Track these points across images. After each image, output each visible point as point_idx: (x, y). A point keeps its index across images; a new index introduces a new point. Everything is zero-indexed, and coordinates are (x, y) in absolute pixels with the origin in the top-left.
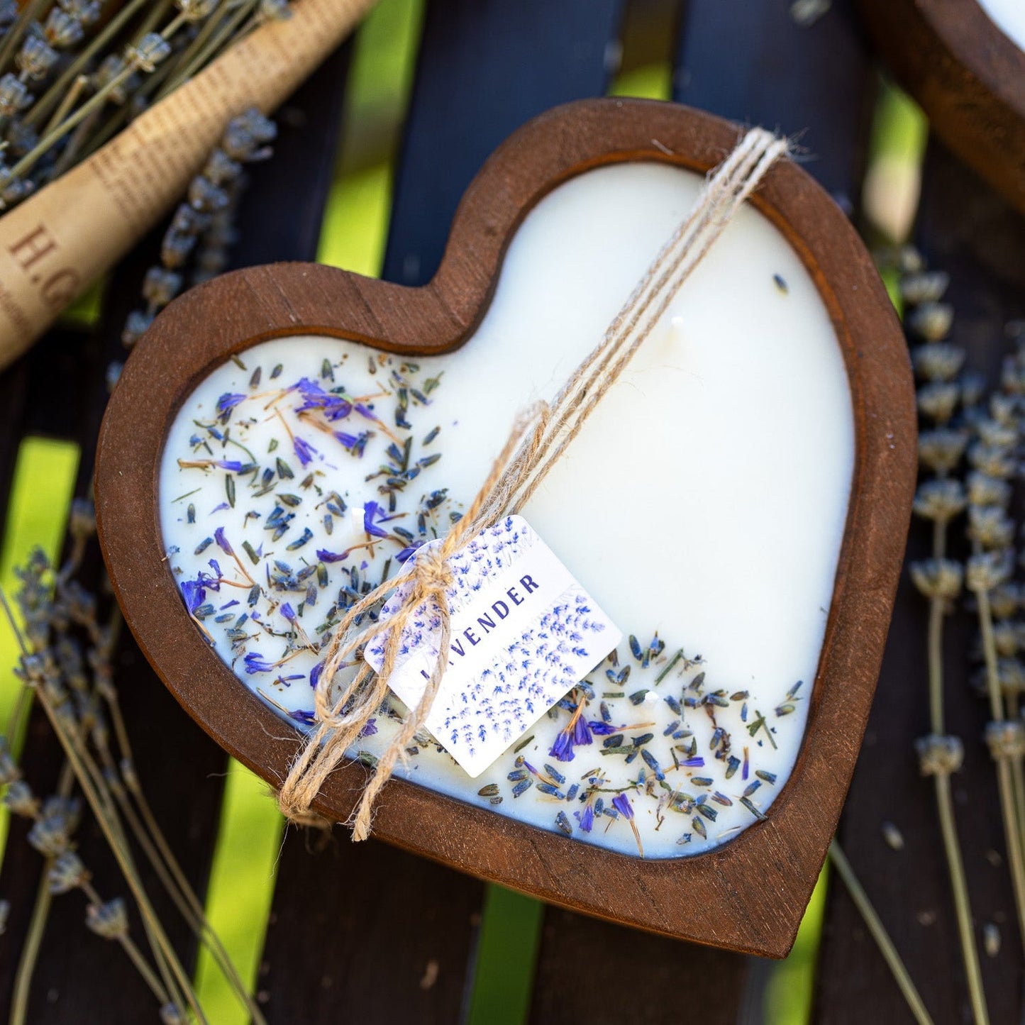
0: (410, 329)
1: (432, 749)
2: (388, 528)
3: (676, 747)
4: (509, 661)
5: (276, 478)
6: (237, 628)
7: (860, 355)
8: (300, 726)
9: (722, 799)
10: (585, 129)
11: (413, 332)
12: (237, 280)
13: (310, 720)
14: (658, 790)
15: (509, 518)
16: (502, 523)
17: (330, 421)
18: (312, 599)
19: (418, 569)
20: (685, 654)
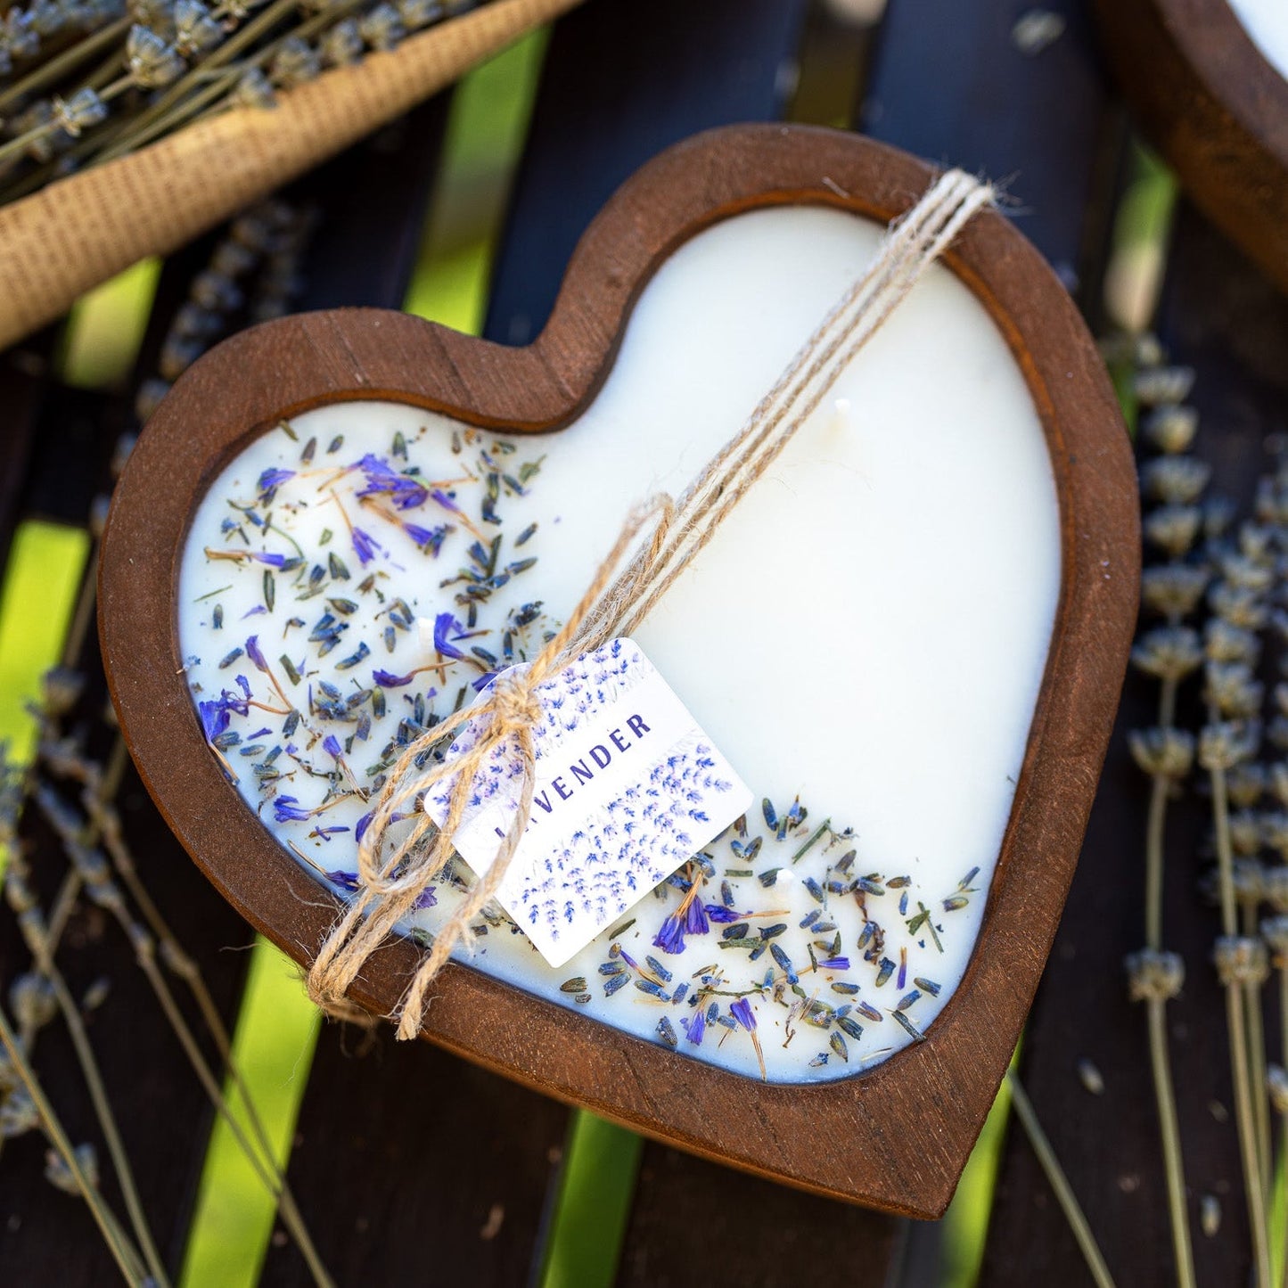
0: (506, 399)
1: (505, 929)
2: (464, 647)
3: (815, 943)
4: (608, 822)
5: (327, 577)
6: (268, 763)
7: (1073, 461)
8: (339, 890)
9: (870, 1013)
10: (740, 161)
11: (510, 403)
12: (292, 326)
13: (352, 884)
14: (789, 996)
15: (616, 642)
16: (610, 644)
17: (399, 509)
18: (363, 732)
19: (497, 699)
20: (832, 826)
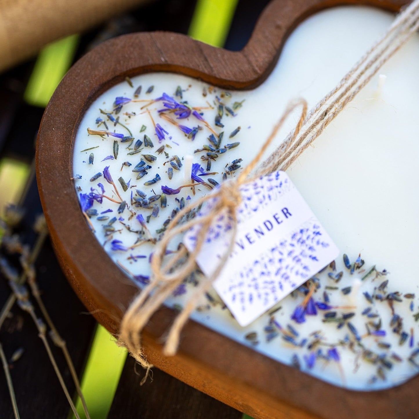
1: (220, 306)
3: (369, 323)
4: (271, 257)
5: (143, 146)
6: (110, 224)
8: (139, 284)
9: (396, 358)
11: (230, 73)
13: (146, 281)
14: (356, 348)
15: (278, 173)
16: (274, 174)
17: (178, 119)
18: (156, 213)
19: (221, 192)
20: (376, 269)
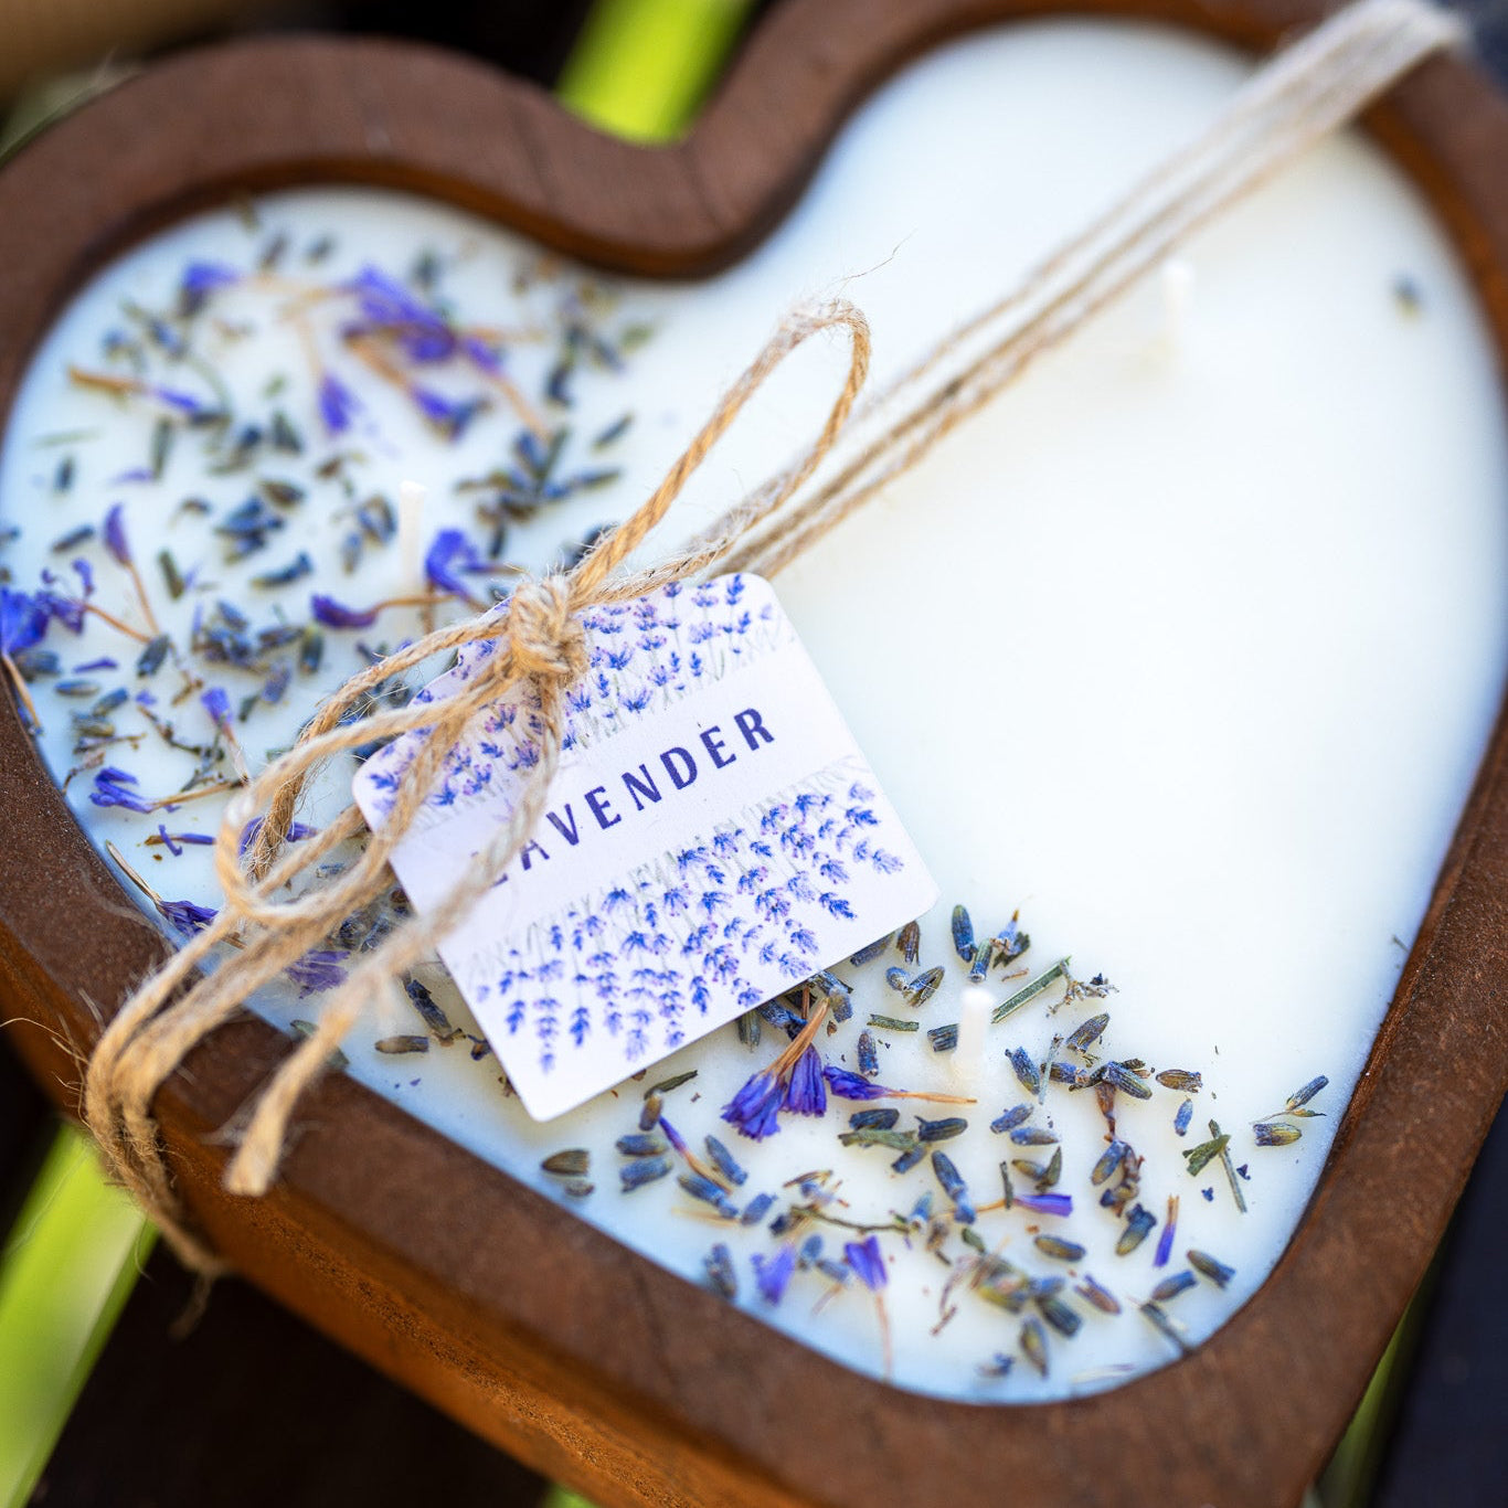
1: (463, 1048)
2: (476, 585)
3: (1015, 1163)
4: (677, 883)
5: (266, 447)
8: (171, 932)
9: (1100, 1298)
13: (198, 923)
14: (954, 1245)
15: (737, 578)
16: (723, 584)
17: (407, 362)
18: (276, 692)
20: (1071, 969)
